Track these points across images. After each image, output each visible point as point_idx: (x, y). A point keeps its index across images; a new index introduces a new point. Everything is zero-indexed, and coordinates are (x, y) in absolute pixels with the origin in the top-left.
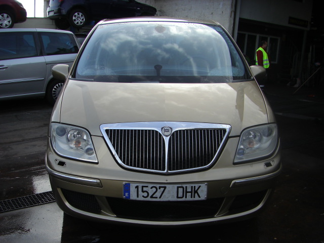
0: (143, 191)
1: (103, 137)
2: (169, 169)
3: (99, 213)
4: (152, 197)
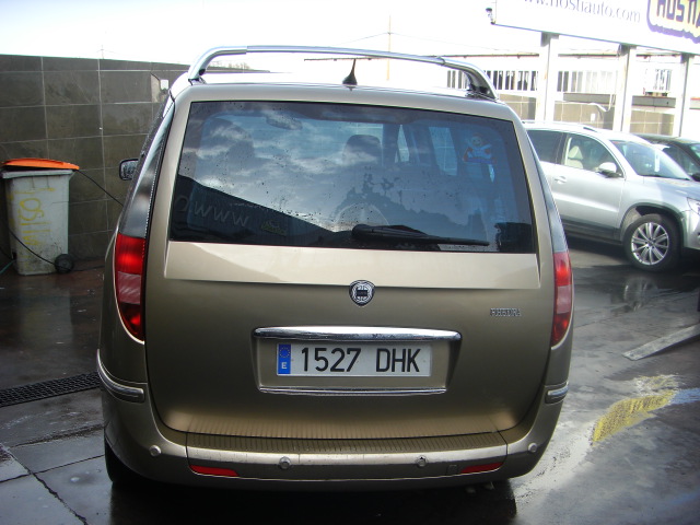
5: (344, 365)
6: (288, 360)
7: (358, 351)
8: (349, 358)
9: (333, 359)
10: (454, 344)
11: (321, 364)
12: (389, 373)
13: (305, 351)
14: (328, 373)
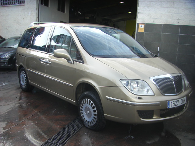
0: (173, 104)
1: (153, 83)
2: (177, 93)
3: (152, 118)
4: (176, 105)
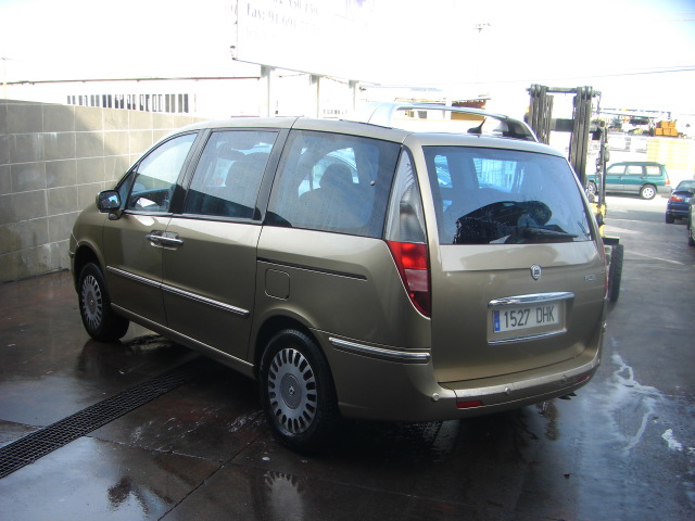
5: (523, 321)
6: (498, 321)
7: (529, 310)
8: (525, 315)
9: (518, 316)
10: (569, 302)
11: (513, 322)
12: (542, 324)
13: (506, 314)
14: (517, 327)
